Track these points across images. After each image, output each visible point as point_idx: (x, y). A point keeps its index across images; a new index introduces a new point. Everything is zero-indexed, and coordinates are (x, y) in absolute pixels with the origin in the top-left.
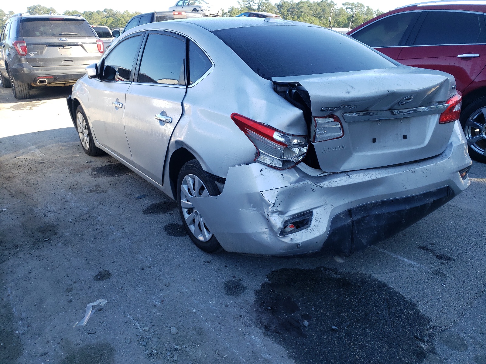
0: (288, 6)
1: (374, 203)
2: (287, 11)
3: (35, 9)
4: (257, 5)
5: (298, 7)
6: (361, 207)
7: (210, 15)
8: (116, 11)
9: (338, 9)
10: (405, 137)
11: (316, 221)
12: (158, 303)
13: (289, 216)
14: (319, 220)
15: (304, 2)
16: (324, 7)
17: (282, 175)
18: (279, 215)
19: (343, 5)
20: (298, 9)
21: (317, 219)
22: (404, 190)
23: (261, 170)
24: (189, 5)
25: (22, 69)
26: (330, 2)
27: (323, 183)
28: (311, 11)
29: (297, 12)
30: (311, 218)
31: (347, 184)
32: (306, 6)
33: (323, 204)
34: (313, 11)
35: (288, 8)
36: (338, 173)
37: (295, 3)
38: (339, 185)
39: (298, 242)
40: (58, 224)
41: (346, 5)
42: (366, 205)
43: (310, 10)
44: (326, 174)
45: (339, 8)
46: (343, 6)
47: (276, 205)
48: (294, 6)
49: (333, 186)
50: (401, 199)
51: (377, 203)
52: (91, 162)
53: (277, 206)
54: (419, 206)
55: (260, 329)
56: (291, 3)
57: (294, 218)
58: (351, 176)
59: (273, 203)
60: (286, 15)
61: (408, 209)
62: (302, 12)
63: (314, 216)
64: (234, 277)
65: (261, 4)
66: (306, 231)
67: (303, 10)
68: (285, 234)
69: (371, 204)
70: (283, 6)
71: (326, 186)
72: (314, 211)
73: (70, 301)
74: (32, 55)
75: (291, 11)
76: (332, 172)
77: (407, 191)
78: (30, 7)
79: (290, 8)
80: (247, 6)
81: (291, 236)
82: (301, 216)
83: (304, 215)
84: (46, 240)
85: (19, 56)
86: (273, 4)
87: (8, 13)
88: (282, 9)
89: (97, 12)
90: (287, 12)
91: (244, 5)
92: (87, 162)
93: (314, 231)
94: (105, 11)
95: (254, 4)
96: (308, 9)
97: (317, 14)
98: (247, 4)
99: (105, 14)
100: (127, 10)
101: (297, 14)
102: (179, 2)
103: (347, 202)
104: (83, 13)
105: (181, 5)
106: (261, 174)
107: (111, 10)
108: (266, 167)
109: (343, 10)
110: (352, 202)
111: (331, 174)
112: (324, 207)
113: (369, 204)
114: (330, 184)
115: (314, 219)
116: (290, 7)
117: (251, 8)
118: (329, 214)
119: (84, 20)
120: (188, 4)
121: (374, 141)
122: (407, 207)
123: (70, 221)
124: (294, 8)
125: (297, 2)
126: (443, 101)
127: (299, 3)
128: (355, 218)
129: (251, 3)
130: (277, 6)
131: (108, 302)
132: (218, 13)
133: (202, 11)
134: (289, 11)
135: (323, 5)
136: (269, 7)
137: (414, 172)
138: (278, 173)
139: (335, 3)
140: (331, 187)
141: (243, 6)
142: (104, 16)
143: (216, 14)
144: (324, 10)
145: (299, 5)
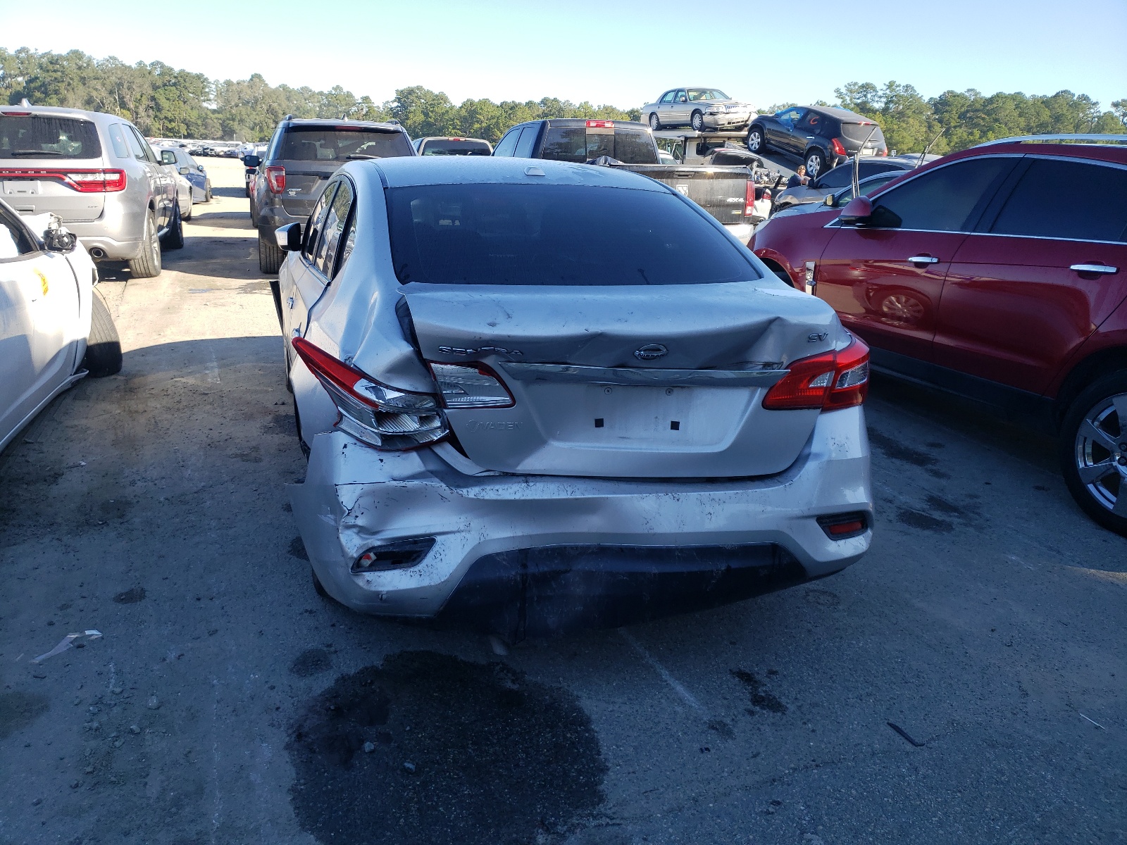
0: (963, 106)
1: (582, 547)
2: (959, 118)
3: (410, 94)
4: (884, 100)
5: (990, 107)
6: (553, 549)
7: (729, 123)
8: (564, 103)
9: (1098, 117)
10: (675, 426)
11: (434, 558)
12: (172, 656)
13: (382, 539)
14: (440, 557)
15: (1006, 97)
16: (1059, 110)
17: (382, 461)
18: (360, 534)
19: (1116, 105)
20: (988, 113)
21: (438, 555)
22: (646, 531)
23: (345, 446)
24: (685, 101)
25: (273, 218)
26: (1079, 98)
27: (469, 490)
28: (1022, 120)
29: (983, 119)
30: (428, 552)
31: (517, 498)
32: (1011, 105)
33: (462, 528)
34: (1028, 120)
35: (963, 110)
36: (514, 475)
37: (981, 99)
38: (499, 498)
39: (380, 589)
40: (138, 502)
41: (1124, 107)
42: (565, 547)
43: (1020, 116)
44: (492, 473)
45: (1102, 114)
46: (1113, 110)
47: (353, 514)
48: (978, 106)
49: (487, 497)
50: (640, 549)
51: (588, 547)
52: (283, 404)
53: (357, 517)
54: (683, 573)
55: (288, 736)
56: (972, 98)
57: (392, 545)
58: (531, 484)
59: (349, 510)
60: (955, 127)
61: (655, 574)
62: (996, 120)
63: (436, 548)
64: (330, 646)
65: (894, 98)
66: (403, 573)
67: (1001, 115)
68: (359, 570)
69: (577, 548)
70: (949, 106)
71: (471, 496)
72: (438, 538)
73: (51, 624)
74: (292, 193)
75: (970, 118)
76: (503, 473)
77: (655, 534)
78: (402, 91)
79: (968, 111)
80: (859, 101)
81: (368, 576)
82: (410, 543)
83: (415, 542)
84: (101, 523)
85: (272, 194)
86: (926, 99)
87: (360, 101)
88: (946, 111)
89: (527, 104)
90: (959, 120)
91: (851, 100)
92: (276, 404)
93: (421, 575)
94: (544, 102)
95: (876, 99)
96: (1016, 114)
97: (1037, 126)
98: (858, 99)
99: (542, 108)
100: (588, 102)
101: (984, 125)
102: (666, 94)
103: (519, 533)
104: (499, 104)
105: (670, 102)
106: (343, 453)
107: (555, 100)
108: (354, 441)
109: (1112, 119)
110: (531, 536)
111: (500, 475)
112: (463, 534)
113: (572, 548)
114: (483, 493)
115: (431, 554)
116: (967, 107)
117: (868, 107)
118: (468, 549)
119: (399, 132)
120: (684, 98)
121: (599, 423)
122: (654, 569)
123: (162, 499)
124: (977, 111)
125: (988, 95)
126: (774, 363)
127: (992, 98)
128: (532, 569)
129: (869, 96)
130: (935, 105)
131: (102, 638)
132: (747, 121)
133: (711, 114)
134: (962, 116)
135: (1056, 106)
136: (913, 107)
137: (678, 500)
138: (373, 456)
139: (1094, 100)
140: (483, 500)
141: (849, 102)
142: (540, 112)
143: (742, 122)
144: (1059, 116)
145: (992, 103)
